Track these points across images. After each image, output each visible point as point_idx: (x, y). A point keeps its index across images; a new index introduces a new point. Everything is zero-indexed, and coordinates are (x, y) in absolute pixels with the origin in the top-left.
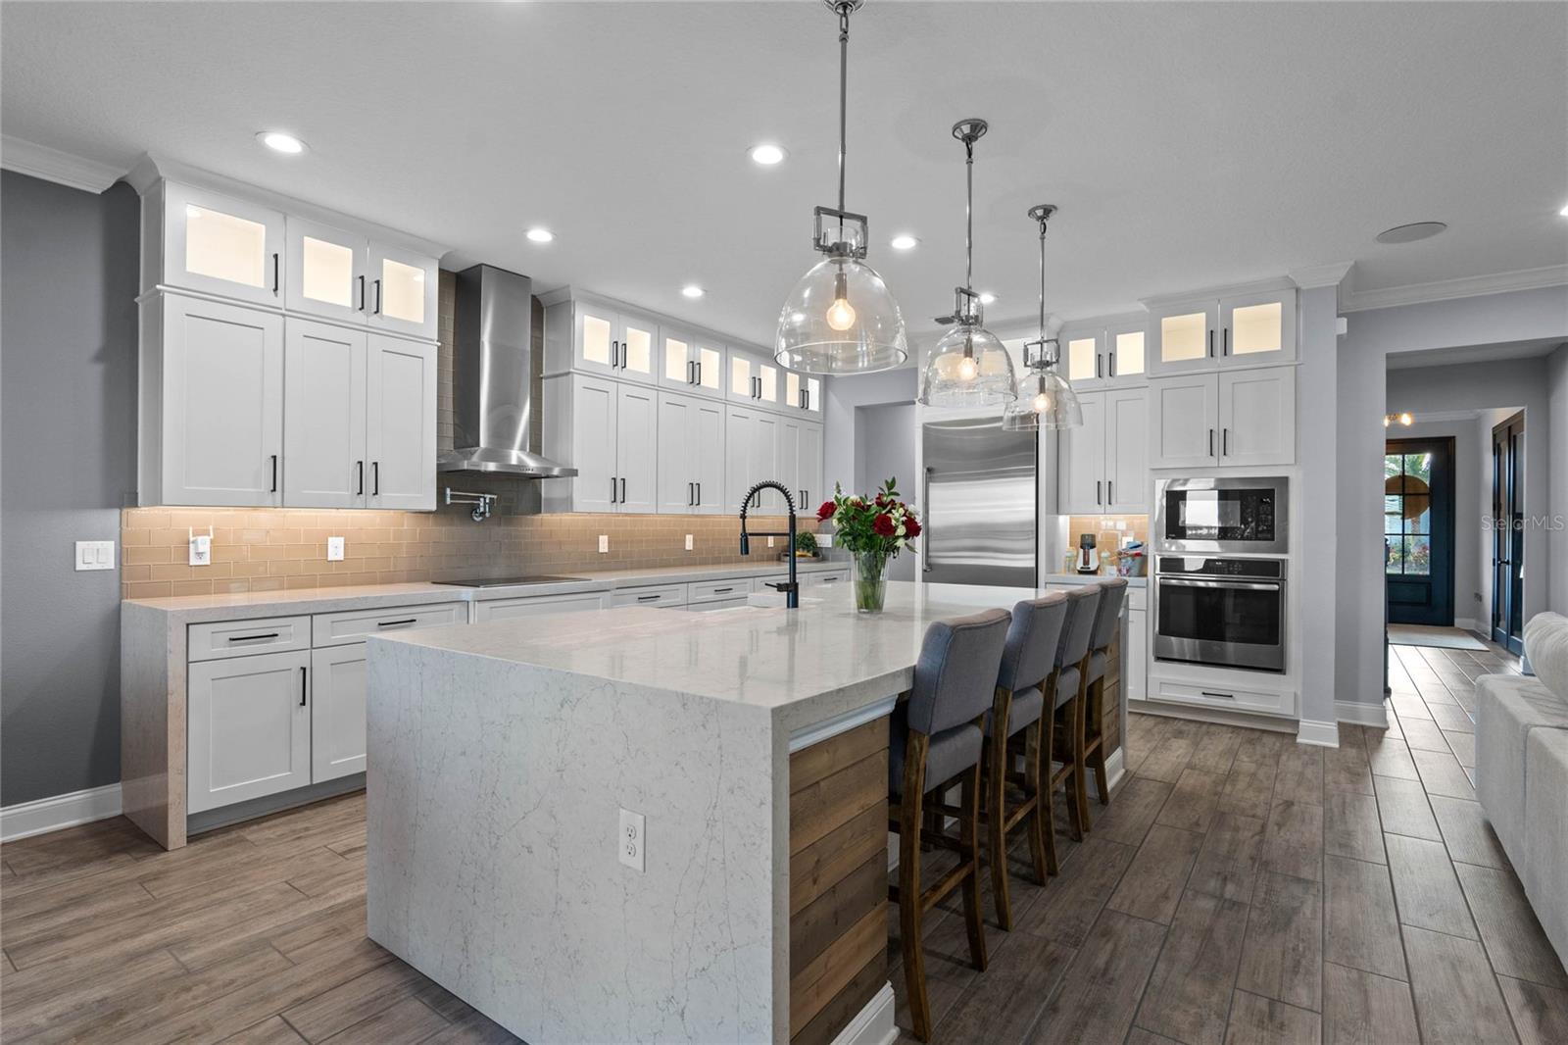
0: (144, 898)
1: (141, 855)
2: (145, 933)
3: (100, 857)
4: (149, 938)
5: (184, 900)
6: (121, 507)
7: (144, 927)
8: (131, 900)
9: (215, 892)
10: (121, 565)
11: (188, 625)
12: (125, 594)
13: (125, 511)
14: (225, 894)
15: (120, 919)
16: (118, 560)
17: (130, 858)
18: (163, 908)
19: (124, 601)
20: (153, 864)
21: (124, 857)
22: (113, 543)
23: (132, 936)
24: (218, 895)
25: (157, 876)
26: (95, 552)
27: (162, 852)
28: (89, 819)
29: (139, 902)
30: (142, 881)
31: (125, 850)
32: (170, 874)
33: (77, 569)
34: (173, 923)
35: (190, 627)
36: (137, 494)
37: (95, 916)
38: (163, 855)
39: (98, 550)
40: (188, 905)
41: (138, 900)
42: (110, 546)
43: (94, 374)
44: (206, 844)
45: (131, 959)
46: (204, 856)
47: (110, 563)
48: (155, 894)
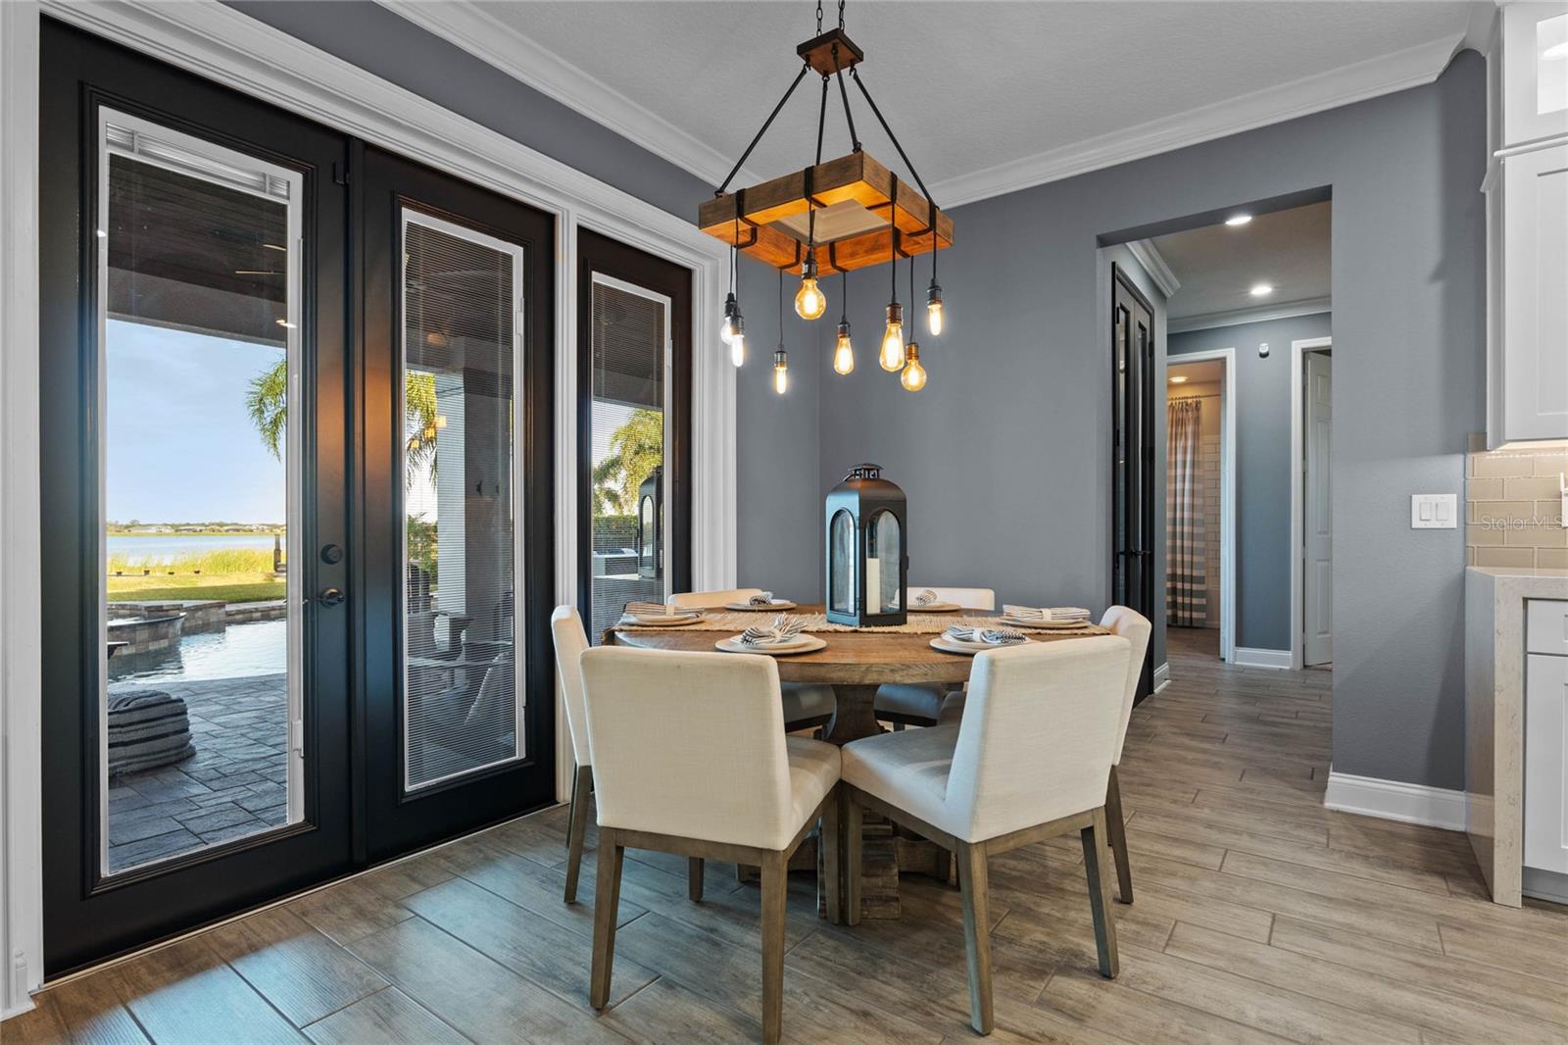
0: (1431, 945)
1: (1460, 890)
2: (1407, 989)
3: (1413, 869)
4: (1408, 999)
5: (1478, 978)
6: (1465, 452)
7: (1410, 982)
8: (1418, 938)
9: (1529, 995)
10: (1465, 524)
11: (1526, 600)
12: (1470, 561)
13: (1470, 456)
14: (1540, 1006)
15: (1392, 954)
16: (1462, 517)
17: (1445, 887)
18: (1446, 972)
19: (1468, 568)
20: (1467, 908)
21: (1436, 882)
22: (1455, 495)
23: (1392, 983)
24: (1530, 1002)
25: (1461, 927)
26: (1434, 505)
27: (1486, 900)
28: (1425, 821)
29: (1424, 946)
30: (1443, 922)
31: (1444, 875)
32: (1480, 933)
33: (1413, 527)
34: (1448, 1001)
35: (1530, 602)
36: (1486, 433)
37: (1369, 934)
38: (1485, 905)
39: (1437, 506)
40: (1479, 989)
41: (1424, 943)
42: (1451, 500)
43: (1432, 295)
44: (1552, 920)
45: (1372, 1012)
46: (1538, 934)
47: (1452, 522)
48: (1448, 947)
